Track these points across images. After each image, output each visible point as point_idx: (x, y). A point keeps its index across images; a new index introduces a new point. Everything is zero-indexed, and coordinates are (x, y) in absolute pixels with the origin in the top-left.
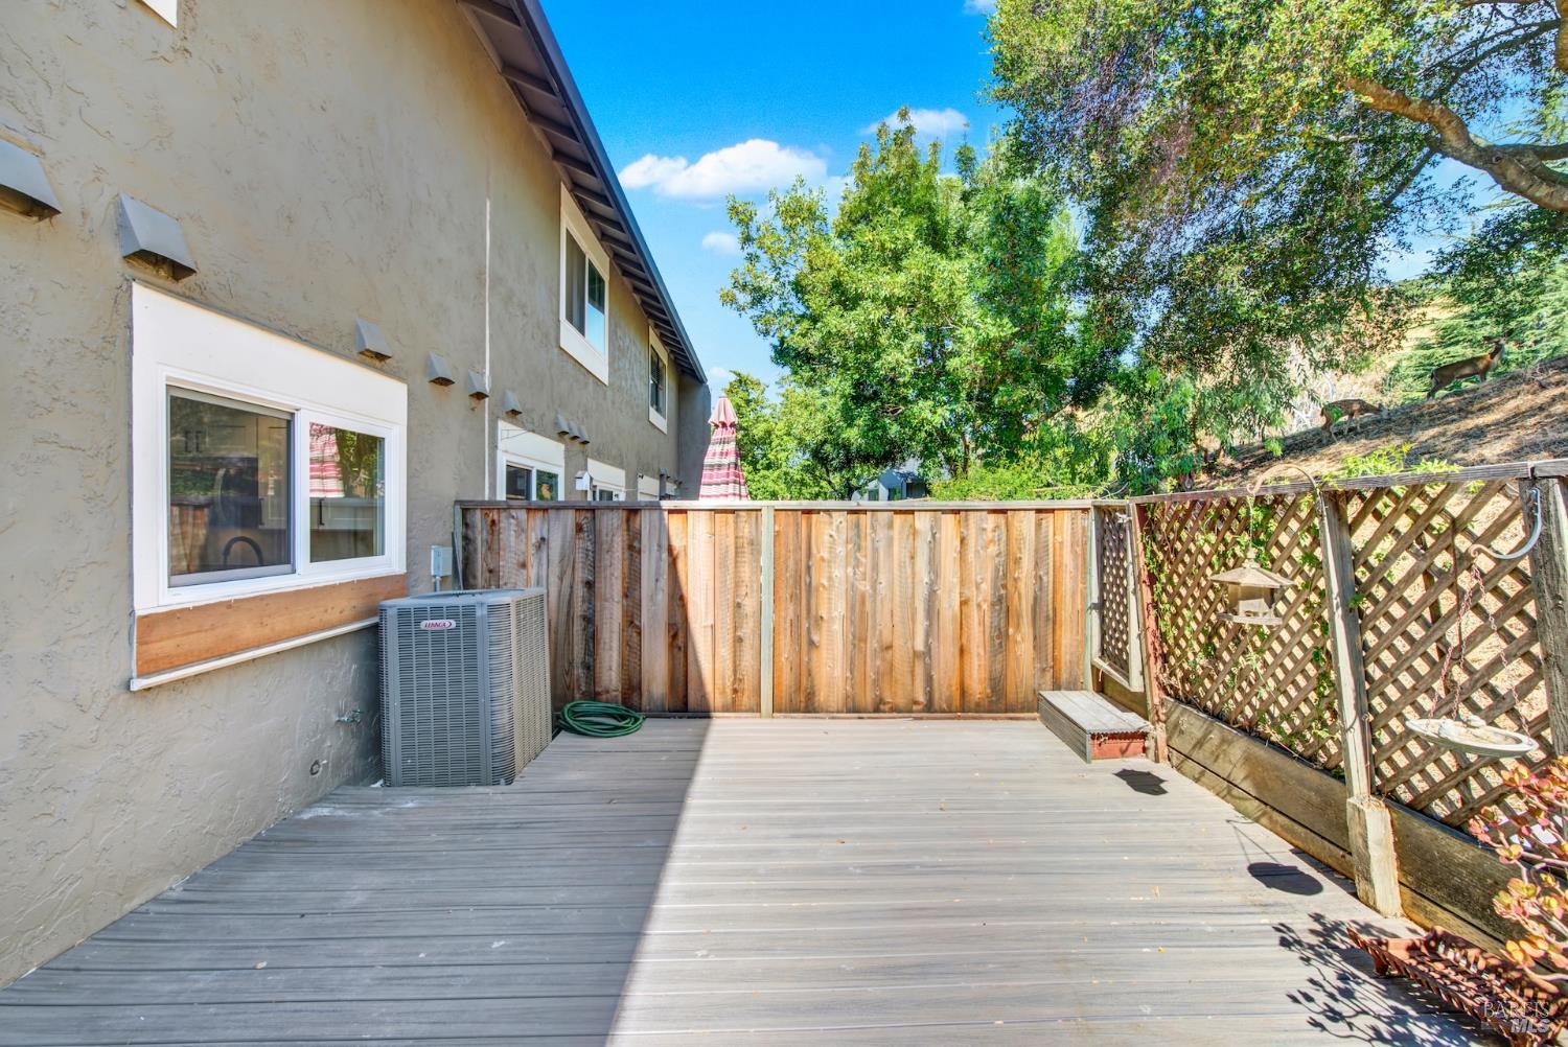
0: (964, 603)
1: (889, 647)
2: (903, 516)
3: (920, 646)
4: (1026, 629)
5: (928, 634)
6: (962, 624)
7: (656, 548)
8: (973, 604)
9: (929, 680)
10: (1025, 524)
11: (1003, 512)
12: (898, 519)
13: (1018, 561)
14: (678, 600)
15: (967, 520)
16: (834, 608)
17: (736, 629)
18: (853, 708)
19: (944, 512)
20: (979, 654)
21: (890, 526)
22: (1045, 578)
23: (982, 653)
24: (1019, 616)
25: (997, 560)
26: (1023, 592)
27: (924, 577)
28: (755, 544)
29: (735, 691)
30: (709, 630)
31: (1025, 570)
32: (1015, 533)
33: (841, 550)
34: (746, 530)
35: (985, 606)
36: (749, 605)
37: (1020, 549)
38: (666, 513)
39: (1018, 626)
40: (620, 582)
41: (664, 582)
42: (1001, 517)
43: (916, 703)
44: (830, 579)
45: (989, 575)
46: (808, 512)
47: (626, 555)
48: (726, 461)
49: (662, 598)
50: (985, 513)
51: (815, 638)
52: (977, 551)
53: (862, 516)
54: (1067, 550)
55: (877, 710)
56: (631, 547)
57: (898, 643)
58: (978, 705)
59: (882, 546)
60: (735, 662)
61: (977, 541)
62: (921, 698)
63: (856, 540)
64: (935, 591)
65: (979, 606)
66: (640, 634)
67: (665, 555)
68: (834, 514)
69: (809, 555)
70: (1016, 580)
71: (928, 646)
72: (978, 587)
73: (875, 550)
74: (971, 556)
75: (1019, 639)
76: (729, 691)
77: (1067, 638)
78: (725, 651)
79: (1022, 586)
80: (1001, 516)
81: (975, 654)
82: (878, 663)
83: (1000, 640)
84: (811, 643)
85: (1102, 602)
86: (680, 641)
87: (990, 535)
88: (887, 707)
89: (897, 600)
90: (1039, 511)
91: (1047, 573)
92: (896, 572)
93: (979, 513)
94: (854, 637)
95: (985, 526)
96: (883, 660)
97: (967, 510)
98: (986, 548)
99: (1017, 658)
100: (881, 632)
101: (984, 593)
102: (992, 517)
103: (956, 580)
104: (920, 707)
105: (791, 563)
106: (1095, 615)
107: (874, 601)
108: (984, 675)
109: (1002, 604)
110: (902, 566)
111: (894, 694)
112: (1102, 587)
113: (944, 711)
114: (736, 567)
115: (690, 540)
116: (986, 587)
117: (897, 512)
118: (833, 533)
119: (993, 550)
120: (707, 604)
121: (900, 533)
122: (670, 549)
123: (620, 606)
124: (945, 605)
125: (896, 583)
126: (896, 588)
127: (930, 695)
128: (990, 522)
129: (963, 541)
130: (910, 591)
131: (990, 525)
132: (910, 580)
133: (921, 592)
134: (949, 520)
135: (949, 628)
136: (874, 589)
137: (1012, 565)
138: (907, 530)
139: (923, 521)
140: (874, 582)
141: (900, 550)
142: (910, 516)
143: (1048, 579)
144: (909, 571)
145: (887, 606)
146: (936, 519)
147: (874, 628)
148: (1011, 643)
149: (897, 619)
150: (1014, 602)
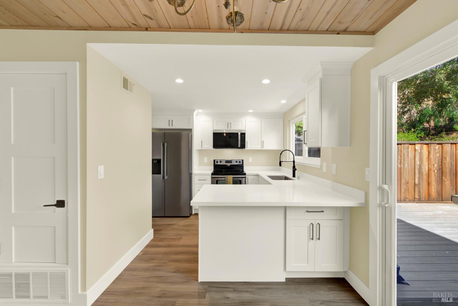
0: (429, 170)
1: (408, 183)
2: (411, 145)
3: (417, 182)
4: (448, 177)
5: (419, 179)
6: (429, 175)
8: (432, 170)
9: (419, 192)
10: (448, 147)
11: (441, 144)
12: (410, 146)
13: (445, 158)
15: (431, 146)
19: (424, 144)
20: (434, 185)
21: (408, 148)
22: (453, 163)
23: (435, 184)
24: (446, 174)
25: (439, 158)
26: (447, 166)
27: (418, 163)
31: (448, 161)
32: (444, 150)
35: (436, 171)
37: (446, 155)
39: (445, 177)
42: (440, 146)
43: (416, 198)
45: (437, 162)
50: (436, 144)
52: (433, 155)
55: (404, 200)
57: (410, 181)
58: (434, 199)
59: (406, 154)
61: (433, 153)
63: (399, 152)
64: (421, 167)
65: (434, 171)
70: (445, 163)
71: (419, 182)
72: (434, 165)
73: (404, 155)
74: (432, 157)
75: (446, 180)
79: (447, 164)
81: (433, 184)
82: (405, 187)
83: (441, 181)
87: (437, 151)
88: (407, 200)
89: (410, 169)
90: (451, 144)
91: (453, 162)
92: (410, 161)
93: (434, 144)
95: (436, 148)
96: (406, 186)
97: (431, 144)
98: (436, 154)
99: (446, 186)
100: (406, 178)
103: (427, 164)
104: (417, 200)
107: (404, 170)
108: (436, 191)
109: (441, 170)
111: (409, 196)
113: (423, 201)
116: (436, 165)
119: (438, 155)
121: (411, 150)
124: (424, 171)
125: (410, 164)
126: (410, 166)
127: (420, 196)
128: (437, 147)
129: (429, 152)
130: (413, 167)
131: (437, 148)
132: (413, 164)
133: (417, 167)
134: (425, 146)
135: (425, 177)
136: (404, 166)
137: (443, 159)
138: (413, 149)
139: (418, 147)
140: (404, 164)
141: (411, 155)
142: (414, 146)
143: (454, 163)
144: (413, 161)
145: (407, 171)
146: (421, 146)
147: (404, 177)
148: (443, 182)
149: (410, 175)
150: (444, 170)
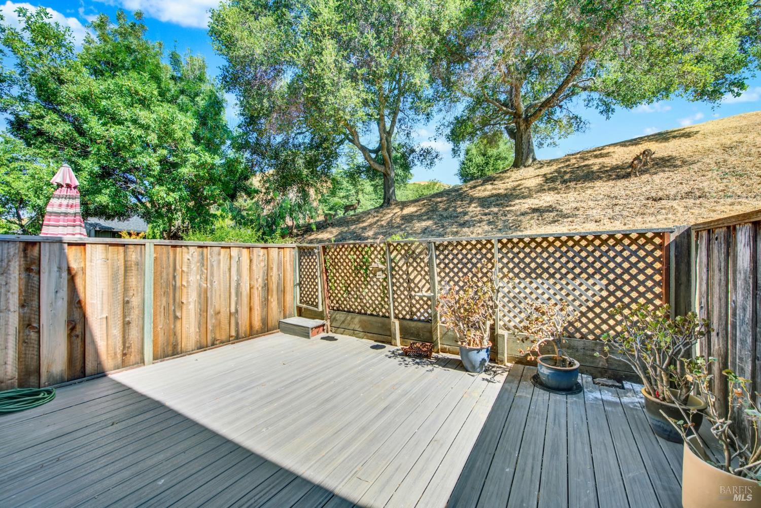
0: (251, 288)
1: (219, 313)
2: (224, 249)
3: (233, 310)
4: (275, 296)
5: (236, 304)
6: (250, 297)
7: (56, 269)
8: (255, 288)
9: (237, 324)
10: (274, 253)
11: (267, 248)
12: (223, 251)
13: (272, 268)
14: (76, 305)
15: (252, 251)
16: (190, 297)
17: (124, 316)
18: (202, 347)
19: (243, 248)
21: (219, 254)
22: (280, 275)
23: (259, 309)
24: (272, 291)
25: (264, 268)
26: (273, 281)
27: (234, 277)
28: (140, 265)
29: (124, 355)
30: (105, 320)
31: (274, 272)
32: (270, 257)
33: (194, 267)
34: (134, 257)
35: (260, 289)
36: (135, 301)
37: (273, 264)
38: (66, 245)
39: (272, 296)
40: (16, 296)
41: (64, 293)
42: (265, 250)
43: (232, 336)
44: (188, 282)
45: (261, 275)
46: (174, 246)
47: (23, 276)
48: (72, 211)
49: (62, 305)
50: (260, 249)
51: (178, 314)
52: (257, 265)
53: (205, 250)
54: (288, 263)
55: (213, 344)
56: (28, 270)
57: (222, 310)
58: (257, 331)
59: (215, 264)
60: (124, 337)
61: (257, 261)
62: (234, 334)
63: (203, 261)
64: (239, 284)
65: (258, 288)
66: (38, 332)
67: (65, 275)
68: (190, 248)
69: (175, 269)
70: (271, 276)
71: (236, 309)
72: (257, 280)
73: (212, 266)
74: (254, 267)
75: (272, 300)
76: (119, 356)
77: (289, 298)
78: (117, 332)
79: (273, 278)
81: (256, 309)
82: (214, 321)
83: (266, 302)
84: (176, 318)
85: (300, 283)
86: (78, 330)
87: (261, 258)
88: (218, 342)
89: (222, 289)
90: (279, 248)
91: (281, 273)
92: (221, 276)
93: (257, 249)
94: (200, 310)
96: (216, 319)
97: (252, 247)
98: (259, 263)
99: (272, 309)
100: (215, 306)
101: (259, 283)
102: (262, 250)
103: (248, 278)
104: (233, 338)
105: (164, 275)
106: (298, 287)
107: (212, 291)
108: (260, 318)
109: (266, 287)
110: (224, 273)
111: (221, 335)
112: (300, 276)
113: (243, 338)
114: (125, 279)
115: (88, 264)
116: (260, 280)
117: (222, 247)
118: (190, 258)
119: (262, 264)
120: (102, 304)
121: (223, 257)
122: (69, 270)
123: (17, 314)
124: (244, 290)
125: (222, 281)
126: (222, 284)
127: (237, 331)
128: (262, 251)
129: (251, 261)
130: (228, 284)
131: (261, 254)
132: (228, 279)
133: (234, 284)
134: (245, 251)
135: (245, 299)
136: (212, 285)
137: (269, 270)
138: (227, 256)
139: (234, 252)
140: (212, 282)
141: (224, 266)
142: (228, 250)
143: (282, 275)
144: (228, 275)
145: (218, 293)
146: (240, 251)
147: (211, 304)
148: (269, 303)
149: (222, 299)
150: (270, 286)
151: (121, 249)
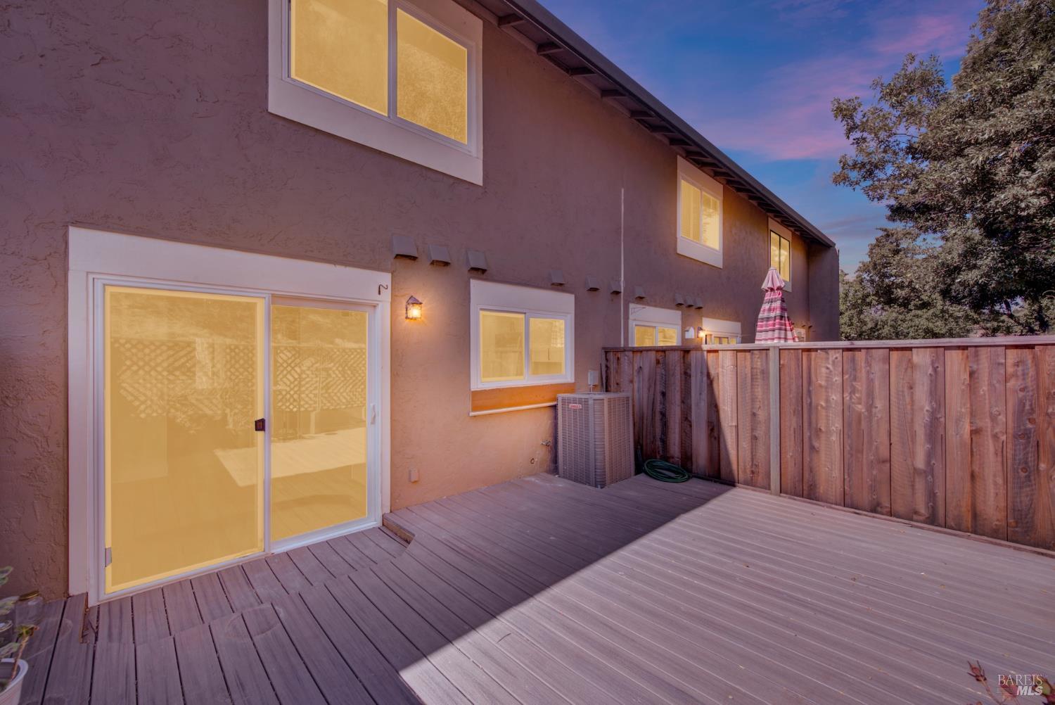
0: (975, 432)
1: (888, 461)
2: (899, 352)
5: (930, 456)
6: (973, 450)
7: (700, 374)
8: (988, 434)
9: (932, 496)
11: (1029, 347)
12: (894, 355)
14: (714, 407)
15: (977, 356)
16: (831, 423)
17: (753, 430)
19: (948, 348)
20: (995, 482)
21: (887, 361)
23: (1001, 483)
25: (1021, 394)
27: (925, 405)
28: (765, 373)
29: (753, 472)
30: (734, 429)
33: (837, 379)
34: (759, 363)
35: (1004, 438)
36: (761, 415)
38: (705, 353)
40: (679, 393)
41: (704, 396)
42: (1025, 353)
43: (916, 513)
44: (827, 401)
45: (1010, 409)
46: (809, 350)
47: (683, 378)
49: (704, 405)
51: (816, 444)
52: (993, 385)
53: (857, 353)
55: (874, 510)
56: (686, 373)
57: (897, 459)
58: (995, 530)
60: (752, 453)
61: (992, 375)
62: (923, 510)
63: (850, 373)
64: (938, 419)
65: (996, 437)
66: (691, 426)
67: (705, 379)
68: (831, 352)
69: (810, 383)
71: (930, 465)
72: (994, 418)
73: (870, 380)
74: (984, 389)
76: (748, 471)
78: (745, 445)
80: (1026, 351)
81: (990, 481)
82: (876, 472)
83: (1027, 473)
84: (812, 448)
86: (716, 434)
87: (1010, 370)
88: (885, 510)
89: (895, 422)
92: (893, 399)
93: (993, 349)
94: (851, 448)
95: (1003, 361)
96: (881, 470)
97: (976, 346)
98: (1005, 382)
100: (877, 448)
101: (1002, 425)
102: (1013, 353)
103: (965, 410)
104: (922, 518)
105: (794, 387)
107: (870, 422)
110: (900, 394)
111: (893, 501)
113: (951, 528)
114: (752, 388)
115: (720, 370)
116: (1006, 419)
117: (893, 349)
118: (830, 366)
119: (1016, 384)
120: (732, 411)
122: (708, 375)
123: (679, 408)
124: (952, 432)
127: (932, 509)
129: (972, 375)
130: (909, 416)
131: (1009, 361)
132: (909, 407)
133: (921, 419)
134: (954, 358)
139: (921, 356)
140: (870, 406)
142: (907, 353)
145: (883, 427)
146: (936, 354)
151: (748, 354)
